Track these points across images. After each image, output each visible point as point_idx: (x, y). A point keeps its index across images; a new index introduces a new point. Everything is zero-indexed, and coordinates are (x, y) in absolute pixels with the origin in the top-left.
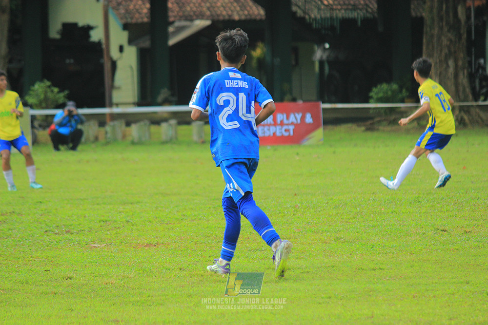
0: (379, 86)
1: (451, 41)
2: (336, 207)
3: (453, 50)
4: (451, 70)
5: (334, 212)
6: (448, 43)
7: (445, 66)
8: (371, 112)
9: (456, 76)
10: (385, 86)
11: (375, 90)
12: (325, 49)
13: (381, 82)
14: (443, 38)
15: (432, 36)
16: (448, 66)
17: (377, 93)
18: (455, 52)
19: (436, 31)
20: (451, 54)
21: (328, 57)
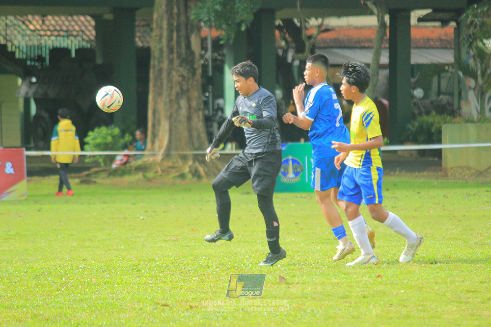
0: (96, 130)
1: (183, 76)
2: (36, 277)
3: (185, 87)
4: (184, 112)
5: (34, 283)
6: (180, 79)
7: (176, 106)
8: (87, 160)
9: (189, 118)
10: (104, 130)
11: (90, 133)
12: (32, 83)
13: (99, 126)
14: (174, 73)
15: (161, 70)
16: (179, 107)
17: (94, 139)
18: (188, 90)
19: (165, 65)
20: (183, 93)
21: (35, 94)
